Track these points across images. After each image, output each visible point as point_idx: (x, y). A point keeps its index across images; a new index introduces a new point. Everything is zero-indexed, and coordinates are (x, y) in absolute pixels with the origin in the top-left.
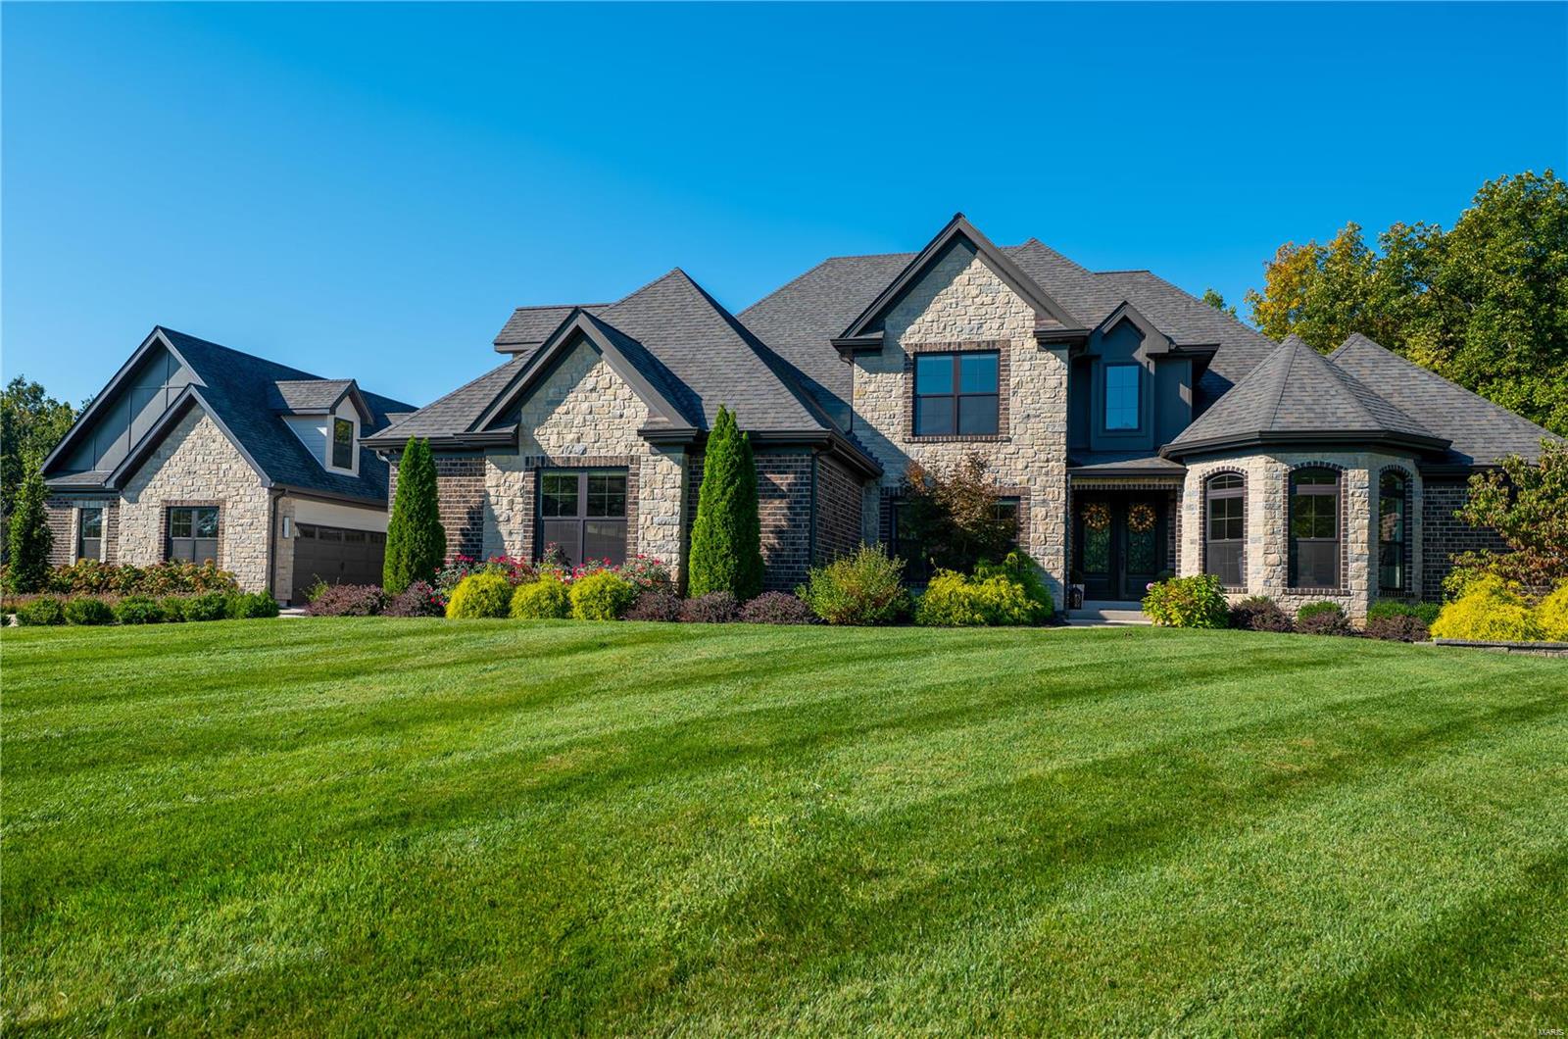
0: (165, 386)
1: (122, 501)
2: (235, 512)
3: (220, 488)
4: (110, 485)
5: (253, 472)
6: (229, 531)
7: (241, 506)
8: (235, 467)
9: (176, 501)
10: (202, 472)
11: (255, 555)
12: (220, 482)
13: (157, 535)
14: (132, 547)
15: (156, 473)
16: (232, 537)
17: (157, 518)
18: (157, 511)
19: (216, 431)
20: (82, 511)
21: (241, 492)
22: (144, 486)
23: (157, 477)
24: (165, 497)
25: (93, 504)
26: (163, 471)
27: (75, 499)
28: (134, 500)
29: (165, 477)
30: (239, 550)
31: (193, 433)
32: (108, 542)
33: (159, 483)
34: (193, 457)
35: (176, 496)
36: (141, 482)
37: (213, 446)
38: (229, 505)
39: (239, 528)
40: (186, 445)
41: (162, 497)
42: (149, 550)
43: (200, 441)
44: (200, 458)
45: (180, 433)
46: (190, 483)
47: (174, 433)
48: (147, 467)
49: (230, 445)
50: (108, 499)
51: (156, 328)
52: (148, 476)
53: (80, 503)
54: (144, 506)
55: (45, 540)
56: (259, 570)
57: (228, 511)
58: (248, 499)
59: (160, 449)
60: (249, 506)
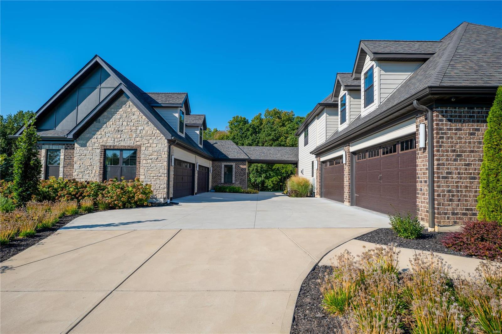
0: (99, 87)
1: (76, 145)
2: (146, 152)
3: (137, 139)
4: (71, 136)
5: (158, 131)
6: (143, 162)
7: (150, 149)
8: (147, 128)
9: (110, 146)
10: (126, 131)
11: (160, 175)
12: (137, 136)
13: (98, 164)
14: (82, 170)
15: (98, 131)
16: (145, 165)
17: (99, 155)
18: (99, 151)
19: (135, 109)
20: (47, 151)
21: (151, 141)
22: (90, 138)
23: (98, 133)
24: (103, 144)
25: (54, 147)
26: (102, 130)
27: (44, 144)
28: (84, 145)
29: (103, 133)
30: (150, 172)
31: (121, 110)
32: (64, 167)
33: (100, 136)
34: (121, 123)
35: (110, 143)
36: (88, 135)
37: (133, 117)
38: (143, 148)
39: (149, 161)
40: (117, 116)
41: (101, 144)
42: (94, 172)
43: (125, 115)
44: (125, 123)
45: (113, 110)
46: (119, 136)
47: (109, 109)
48: (92, 127)
49: (144, 117)
50: (64, 145)
51: (96, 56)
52: (93, 132)
53: (47, 147)
54: (90, 148)
55: (37, 167)
56: (162, 182)
57: (142, 152)
58: (155, 145)
59: (100, 118)
60: (156, 149)
